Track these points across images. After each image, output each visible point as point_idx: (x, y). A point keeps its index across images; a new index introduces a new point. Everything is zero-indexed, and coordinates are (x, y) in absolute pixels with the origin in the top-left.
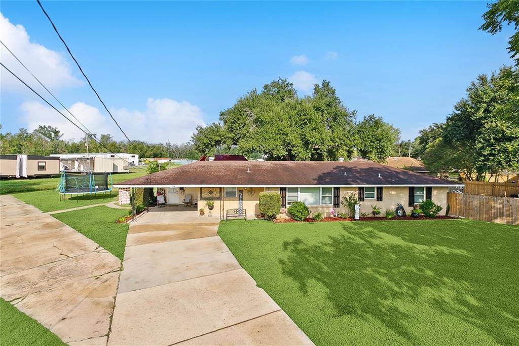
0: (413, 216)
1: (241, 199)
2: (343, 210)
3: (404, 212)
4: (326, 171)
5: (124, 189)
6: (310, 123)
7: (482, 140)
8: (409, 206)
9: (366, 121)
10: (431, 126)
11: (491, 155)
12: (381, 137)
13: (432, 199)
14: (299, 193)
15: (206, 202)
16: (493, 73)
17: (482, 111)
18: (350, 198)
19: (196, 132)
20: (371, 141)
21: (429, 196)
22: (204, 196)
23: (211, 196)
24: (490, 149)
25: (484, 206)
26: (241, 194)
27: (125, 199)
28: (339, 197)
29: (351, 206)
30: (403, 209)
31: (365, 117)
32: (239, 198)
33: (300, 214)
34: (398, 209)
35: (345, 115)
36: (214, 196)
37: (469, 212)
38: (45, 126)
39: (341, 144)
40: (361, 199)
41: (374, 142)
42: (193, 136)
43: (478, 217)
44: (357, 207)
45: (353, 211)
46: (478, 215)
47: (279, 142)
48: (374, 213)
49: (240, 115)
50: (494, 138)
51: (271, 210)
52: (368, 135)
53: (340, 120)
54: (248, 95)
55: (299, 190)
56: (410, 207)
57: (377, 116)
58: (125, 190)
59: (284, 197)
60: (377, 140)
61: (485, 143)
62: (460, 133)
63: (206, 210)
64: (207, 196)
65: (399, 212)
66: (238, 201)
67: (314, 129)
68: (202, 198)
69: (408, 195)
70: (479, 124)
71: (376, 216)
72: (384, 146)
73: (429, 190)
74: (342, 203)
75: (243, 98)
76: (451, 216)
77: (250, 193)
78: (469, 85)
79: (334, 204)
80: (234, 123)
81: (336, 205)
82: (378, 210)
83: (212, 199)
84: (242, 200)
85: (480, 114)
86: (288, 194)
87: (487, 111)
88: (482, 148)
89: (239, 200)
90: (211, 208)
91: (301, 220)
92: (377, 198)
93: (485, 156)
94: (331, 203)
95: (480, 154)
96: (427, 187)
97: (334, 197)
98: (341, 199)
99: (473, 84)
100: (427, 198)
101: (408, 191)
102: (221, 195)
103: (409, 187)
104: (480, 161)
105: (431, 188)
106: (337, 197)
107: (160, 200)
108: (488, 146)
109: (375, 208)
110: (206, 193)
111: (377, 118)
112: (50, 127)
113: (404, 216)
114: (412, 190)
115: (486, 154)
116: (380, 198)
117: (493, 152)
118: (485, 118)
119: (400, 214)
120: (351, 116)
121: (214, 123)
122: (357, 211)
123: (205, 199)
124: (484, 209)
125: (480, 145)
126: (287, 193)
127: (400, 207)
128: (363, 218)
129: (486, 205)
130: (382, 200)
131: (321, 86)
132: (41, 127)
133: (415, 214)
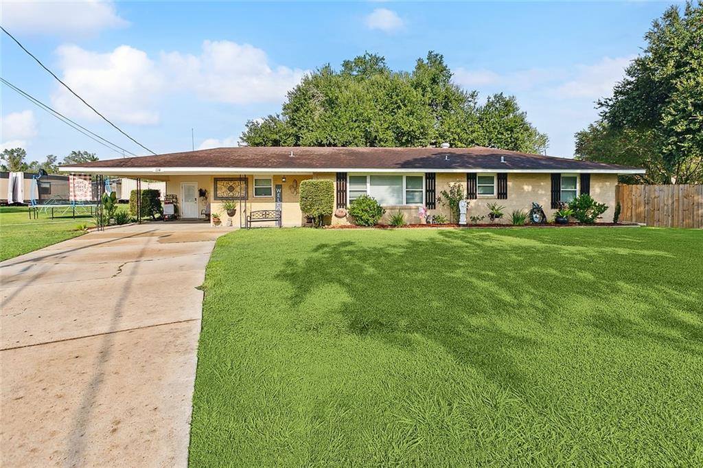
0: (559, 222)
1: (279, 199)
2: (442, 211)
3: (544, 216)
4: (416, 157)
5: (80, 175)
6: (405, 106)
7: (672, 111)
8: (552, 208)
9: (490, 105)
10: (592, 125)
11: (688, 131)
12: (513, 124)
13: (590, 195)
14: (368, 185)
15: (224, 204)
16: (688, 3)
17: (672, 64)
18: (451, 192)
19: (246, 130)
20: (499, 133)
21: (585, 189)
22: (220, 194)
23: (231, 194)
24: (686, 123)
25: (681, 203)
26: (279, 190)
27: (81, 192)
28: (434, 191)
29: (454, 205)
30: (542, 212)
31: (489, 98)
32: (276, 199)
33: (367, 215)
34: (532, 212)
35: (461, 100)
36: (237, 195)
37: (654, 215)
38: (79, 152)
39: (454, 139)
40: (472, 195)
41: (502, 134)
42: (242, 136)
43: (670, 222)
44: (462, 204)
45: (457, 213)
46: (670, 218)
47: (357, 133)
48: (492, 216)
49: (305, 99)
50: (694, 105)
51: (316, 208)
52: (494, 124)
53: (453, 104)
54: (319, 73)
55: (368, 180)
56: (553, 210)
57: (506, 96)
58: (83, 177)
59: (342, 192)
60: (507, 130)
61: (677, 115)
62: (636, 108)
63: (224, 217)
64: (225, 195)
65: (534, 216)
66: (275, 204)
67: (412, 113)
68: (216, 198)
69: (550, 190)
70: (667, 86)
71: (497, 220)
72: (517, 139)
73: (586, 179)
74: (439, 199)
75: (310, 77)
76: (624, 222)
77: (293, 190)
78: (649, 27)
79: (427, 204)
80: (296, 111)
81: (431, 204)
82: (500, 211)
83: (233, 199)
84: (281, 201)
85: (670, 68)
86: (349, 187)
87: (678, 65)
88: (674, 123)
89: (276, 201)
90: (232, 213)
91: (369, 226)
92: (498, 194)
93: (678, 134)
94: (422, 203)
95: (669, 132)
96: (582, 175)
97: (427, 191)
98: (438, 195)
99: (657, 25)
100: (582, 191)
101: (550, 183)
102: (247, 192)
103: (552, 174)
104: (669, 144)
105: (589, 175)
106: (431, 191)
107: (168, 210)
108: (683, 118)
109: (493, 208)
110: (224, 189)
111: (508, 99)
112: (86, 153)
113: (544, 222)
114: (556, 179)
115: (679, 130)
116: (503, 195)
117: (692, 126)
118: (677, 76)
119: (536, 220)
120: (470, 99)
121: (271, 116)
122: (463, 210)
123: (222, 199)
124: (681, 207)
125: (670, 118)
126: (348, 184)
127: (537, 209)
128: (474, 224)
129: (683, 201)
130: (506, 198)
131: (426, 61)
132: (75, 153)
133: (561, 217)
